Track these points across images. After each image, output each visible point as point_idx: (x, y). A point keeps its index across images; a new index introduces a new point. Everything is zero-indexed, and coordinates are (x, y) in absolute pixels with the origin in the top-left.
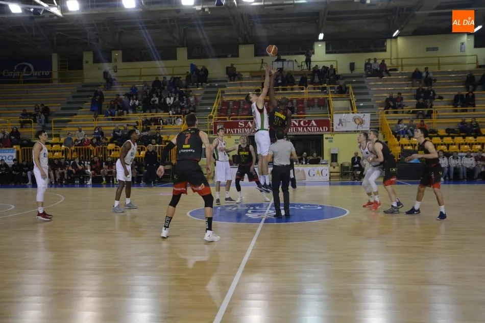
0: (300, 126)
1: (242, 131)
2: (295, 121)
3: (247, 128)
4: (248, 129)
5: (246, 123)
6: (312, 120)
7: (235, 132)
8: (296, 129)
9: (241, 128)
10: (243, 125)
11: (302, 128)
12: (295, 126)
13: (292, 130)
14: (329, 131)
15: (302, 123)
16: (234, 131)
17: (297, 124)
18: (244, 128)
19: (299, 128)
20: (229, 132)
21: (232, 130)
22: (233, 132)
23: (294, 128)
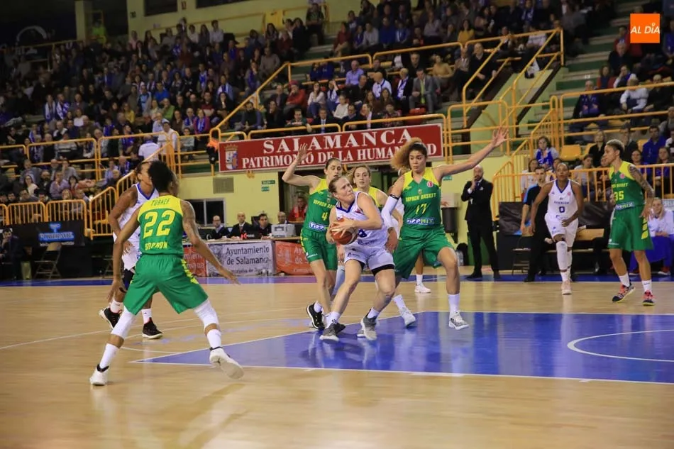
0: (380, 144)
1: (270, 161)
2: (370, 133)
3: (278, 155)
4: (281, 157)
5: (277, 144)
6: (403, 130)
7: (259, 165)
8: (371, 152)
9: (269, 155)
10: (272, 147)
11: (383, 149)
12: (369, 144)
13: (364, 154)
14: (438, 153)
15: (383, 138)
16: (256, 163)
17: (373, 141)
18: (274, 154)
19: (378, 149)
20: (247, 165)
21: (252, 160)
22: (254, 166)
23: (369, 150)
